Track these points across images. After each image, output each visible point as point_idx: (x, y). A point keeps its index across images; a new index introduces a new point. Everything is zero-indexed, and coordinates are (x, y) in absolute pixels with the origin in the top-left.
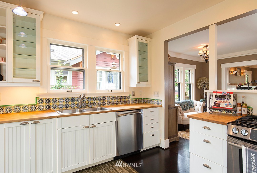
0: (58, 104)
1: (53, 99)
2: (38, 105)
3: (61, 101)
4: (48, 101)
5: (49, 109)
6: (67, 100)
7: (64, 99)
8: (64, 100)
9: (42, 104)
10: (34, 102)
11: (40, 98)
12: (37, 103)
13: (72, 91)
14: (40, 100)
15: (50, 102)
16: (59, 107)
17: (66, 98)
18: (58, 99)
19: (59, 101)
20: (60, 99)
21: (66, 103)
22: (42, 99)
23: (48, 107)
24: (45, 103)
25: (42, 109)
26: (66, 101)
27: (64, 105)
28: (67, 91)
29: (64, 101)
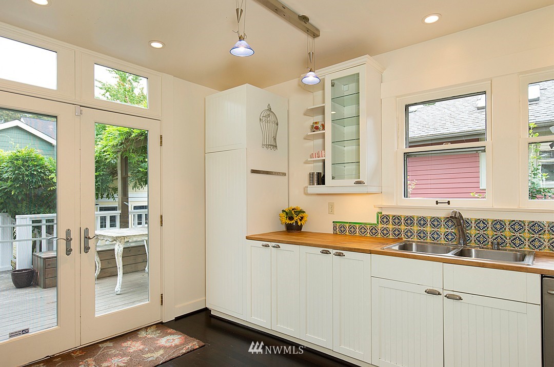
0: (416, 228)
1: (407, 218)
2: (380, 226)
3: (422, 222)
4: (397, 221)
5: (399, 236)
6: (436, 223)
7: (429, 220)
8: (427, 221)
9: (387, 226)
10: (374, 220)
11: (383, 214)
12: (379, 222)
13: (449, 202)
14: (384, 219)
15: (400, 223)
16: (418, 237)
17: (434, 218)
18: (415, 219)
19: (418, 224)
20: (420, 219)
21: (433, 229)
22: (387, 217)
23: (397, 233)
24: (393, 224)
25: (387, 235)
26: (434, 225)
27: (429, 233)
28: (437, 201)
29: (429, 223)
